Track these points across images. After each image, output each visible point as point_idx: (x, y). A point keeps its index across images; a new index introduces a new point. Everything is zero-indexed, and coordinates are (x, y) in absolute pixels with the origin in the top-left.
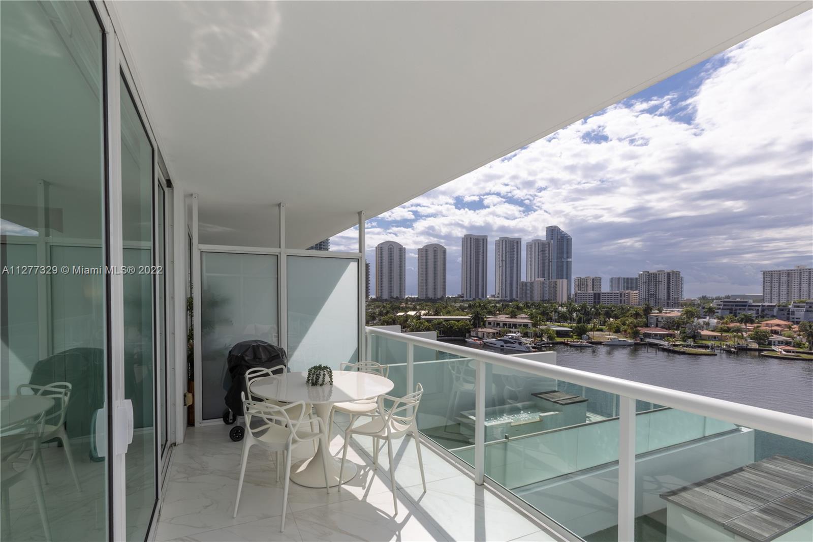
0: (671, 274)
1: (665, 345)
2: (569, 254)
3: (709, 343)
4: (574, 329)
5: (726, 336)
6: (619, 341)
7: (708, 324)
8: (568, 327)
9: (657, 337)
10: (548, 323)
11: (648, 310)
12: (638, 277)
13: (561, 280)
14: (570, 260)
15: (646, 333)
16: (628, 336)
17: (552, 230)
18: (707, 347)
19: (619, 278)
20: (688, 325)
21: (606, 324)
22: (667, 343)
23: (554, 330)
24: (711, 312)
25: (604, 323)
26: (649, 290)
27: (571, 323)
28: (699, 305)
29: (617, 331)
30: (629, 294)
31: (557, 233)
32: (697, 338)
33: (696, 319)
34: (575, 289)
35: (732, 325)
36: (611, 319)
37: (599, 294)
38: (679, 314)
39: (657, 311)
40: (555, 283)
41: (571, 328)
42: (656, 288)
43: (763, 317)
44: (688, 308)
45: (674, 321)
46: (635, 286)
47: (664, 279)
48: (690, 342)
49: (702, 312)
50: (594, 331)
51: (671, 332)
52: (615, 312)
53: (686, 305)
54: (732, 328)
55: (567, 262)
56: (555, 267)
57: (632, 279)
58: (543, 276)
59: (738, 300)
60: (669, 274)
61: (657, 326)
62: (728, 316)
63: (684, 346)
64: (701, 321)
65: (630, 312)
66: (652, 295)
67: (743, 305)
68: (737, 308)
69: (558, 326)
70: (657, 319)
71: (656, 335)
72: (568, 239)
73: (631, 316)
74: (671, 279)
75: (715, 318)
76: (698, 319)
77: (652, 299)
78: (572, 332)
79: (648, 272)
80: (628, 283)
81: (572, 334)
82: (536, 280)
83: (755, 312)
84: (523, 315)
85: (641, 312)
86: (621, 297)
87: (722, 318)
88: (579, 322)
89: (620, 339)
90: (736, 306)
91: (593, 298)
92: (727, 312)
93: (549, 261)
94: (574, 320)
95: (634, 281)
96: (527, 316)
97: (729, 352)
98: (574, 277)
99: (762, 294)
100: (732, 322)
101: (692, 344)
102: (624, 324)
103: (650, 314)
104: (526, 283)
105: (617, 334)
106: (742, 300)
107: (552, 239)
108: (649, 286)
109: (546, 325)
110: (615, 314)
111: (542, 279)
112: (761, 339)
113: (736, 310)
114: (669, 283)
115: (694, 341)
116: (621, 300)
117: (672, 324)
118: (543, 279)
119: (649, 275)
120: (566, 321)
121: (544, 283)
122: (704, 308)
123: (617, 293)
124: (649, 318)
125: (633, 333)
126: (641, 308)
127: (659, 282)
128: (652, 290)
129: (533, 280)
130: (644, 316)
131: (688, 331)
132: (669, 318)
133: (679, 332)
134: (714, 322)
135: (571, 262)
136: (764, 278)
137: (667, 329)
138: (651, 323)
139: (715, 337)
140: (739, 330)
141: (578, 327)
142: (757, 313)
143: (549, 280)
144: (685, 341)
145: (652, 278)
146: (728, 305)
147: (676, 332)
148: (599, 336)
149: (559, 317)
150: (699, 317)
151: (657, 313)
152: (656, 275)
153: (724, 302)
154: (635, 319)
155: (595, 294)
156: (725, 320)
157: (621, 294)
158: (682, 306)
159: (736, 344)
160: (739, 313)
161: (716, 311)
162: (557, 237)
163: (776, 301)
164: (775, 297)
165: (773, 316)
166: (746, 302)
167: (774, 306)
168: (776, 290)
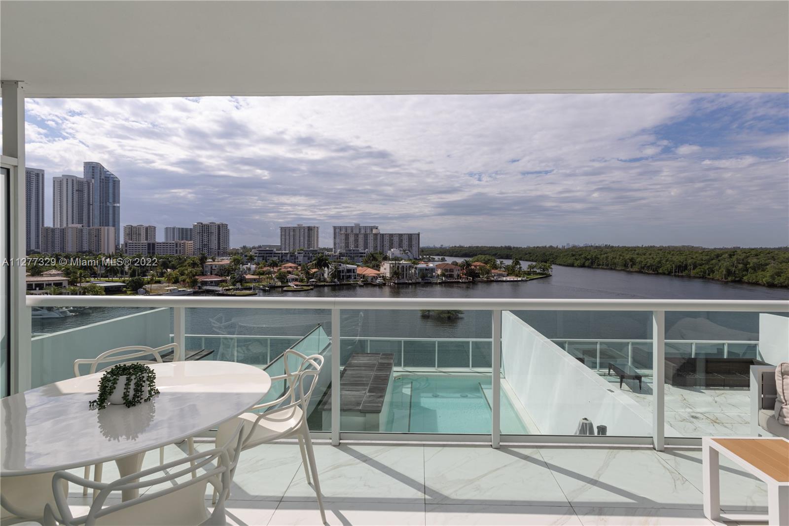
0: (221, 226)
1: (219, 291)
2: (116, 198)
3: (252, 285)
4: (127, 284)
5: (262, 278)
6: (179, 291)
7: (249, 269)
8: (120, 282)
9: (212, 284)
10: (92, 279)
11: (203, 259)
12: (192, 227)
13: (106, 228)
14: (118, 205)
15: (203, 281)
16: (187, 285)
17: (93, 167)
18: (250, 289)
19: (174, 229)
20: (236, 271)
21: (165, 275)
22: (221, 288)
23: (101, 287)
24: (251, 259)
25: (162, 275)
26: (202, 240)
27: (122, 277)
28: (242, 254)
29: (176, 281)
30: (184, 244)
31: (100, 171)
32: (243, 282)
33: (241, 265)
34: (125, 238)
35: (265, 269)
36: (169, 270)
37: (154, 245)
38: (229, 262)
39: (211, 260)
40: (99, 230)
41: (124, 282)
42: (209, 239)
43: (282, 262)
44: (234, 257)
45: (225, 268)
46: (189, 237)
47: (214, 230)
48: (238, 285)
49: (245, 259)
50: (151, 284)
51: (223, 278)
52: (173, 263)
53: (232, 253)
54: (266, 271)
55: (114, 207)
56: (97, 213)
57: (187, 229)
58: (80, 221)
59: (267, 249)
60: (219, 226)
61: (211, 274)
62: (262, 262)
63: (235, 290)
64: (245, 267)
65: (187, 262)
66: (205, 246)
67: (271, 253)
68: (267, 255)
69: (106, 281)
70: (211, 267)
71: (212, 282)
72: (114, 181)
73: (189, 265)
74: (221, 233)
75: (254, 264)
76: (243, 265)
77: (205, 249)
78: (124, 286)
79: (202, 224)
80: (182, 233)
81: (125, 289)
82: (70, 225)
83: (277, 258)
84: (54, 272)
85: (198, 262)
86: (177, 247)
87: (258, 264)
88: (133, 275)
89: (180, 289)
90: (267, 253)
91: (146, 249)
92: (261, 259)
93: (89, 204)
94: (126, 273)
95: (189, 232)
96: (59, 272)
97: (264, 291)
98: (123, 224)
99: (280, 244)
100: (265, 266)
101: (240, 287)
102: (182, 274)
103: (205, 262)
104: (53, 230)
105: (176, 285)
106: (270, 249)
107: (93, 178)
108: (202, 236)
109: (88, 282)
110: (173, 265)
111: (79, 226)
112: (283, 278)
113: (266, 257)
114: (219, 234)
115: (241, 285)
116: (177, 250)
117: (224, 271)
118: (81, 225)
119: (202, 226)
120: (116, 275)
121: (82, 230)
122: (246, 256)
123: (173, 243)
124: (204, 267)
125: (191, 282)
126: (197, 258)
127: (211, 233)
128: (206, 241)
129: (65, 225)
130: (200, 265)
131: (237, 276)
132: (222, 265)
133: (229, 277)
134: (253, 267)
135: (119, 207)
136: (281, 232)
137: (220, 276)
138: (206, 271)
139: (255, 280)
140: (269, 273)
141: (133, 280)
142: (279, 259)
143: (89, 226)
144: (234, 285)
145: (204, 229)
146: (261, 253)
147: (227, 278)
148: (157, 289)
149: (107, 271)
150: (243, 264)
151: (211, 262)
152: (209, 226)
153: (259, 250)
154: (192, 268)
155: (149, 244)
156: (260, 266)
157: (177, 244)
158: (230, 255)
159: (268, 284)
160: (269, 259)
161: (255, 258)
162: (100, 176)
163: (287, 249)
164: (287, 246)
165: (287, 261)
166: (272, 251)
167: (287, 253)
168: (287, 241)
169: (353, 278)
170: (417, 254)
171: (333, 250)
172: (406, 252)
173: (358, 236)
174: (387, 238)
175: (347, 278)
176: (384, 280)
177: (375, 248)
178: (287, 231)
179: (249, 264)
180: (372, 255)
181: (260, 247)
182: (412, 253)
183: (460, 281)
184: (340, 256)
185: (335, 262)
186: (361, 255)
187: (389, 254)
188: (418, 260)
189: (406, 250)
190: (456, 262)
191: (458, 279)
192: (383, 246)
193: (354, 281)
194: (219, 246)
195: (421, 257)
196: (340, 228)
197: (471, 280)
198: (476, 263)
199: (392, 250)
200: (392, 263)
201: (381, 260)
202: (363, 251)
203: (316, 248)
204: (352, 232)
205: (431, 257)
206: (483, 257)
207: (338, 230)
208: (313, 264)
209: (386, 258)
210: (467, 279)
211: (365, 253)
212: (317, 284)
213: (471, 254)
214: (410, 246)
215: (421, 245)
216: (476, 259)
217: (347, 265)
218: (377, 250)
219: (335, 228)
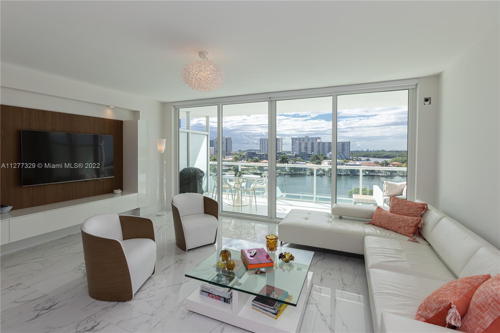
12: (214, 140)
43: (261, 159)
44: (235, 156)
47: (224, 141)
59: (252, 152)
60: (227, 139)
67: (254, 154)
74: (228, 141)
83: (258, 157)
90: (252, 154)
92: (249, 157)
95: (212, 142)
113: (252, 156)
114: (227, 143)
122: (241, 156)
146: (249, 154)
156: (249, 161)
158: (232, 155)
161: (246, 157)
163: (264, 152)
164: (264, 150)
165: (264, 159)
166: (255, 153)
167: (264, 154)
168: (264, 147)
169: (303, 170)
170: (348, 155)
171: (292, 152)
172: (340, 154)
173: (307, 144)
174: (327, 145)
175: (300, 170)
176: (324, 172)
177: (319, 152)
178: (264, 141)
179: (243, 160)
180: (316, 156)
181: (248, 150)
182: (344, 155)
183: (380, 175)
184: (295, 156)
185: (292, 160)
186: (309, 156)
187: (328, 155)
188: (349, 159)
189: (340, 153)
190: (377, 162)
191: (379, 173)
192: (324, 150)
193: (304, 172)
194: (227, 150)
195: (351, 158)
196: (296, 139)
197: (389, 175)
198: (394, 162)
199: (330, 153)
200: (330, 162)
201: (322, 159)
202: (310, 153)
203: (281, 151)
204: (303, 141)
205: (359, 158)
206: (401, 158)
207: (294, 140)
208: (279, 161)
209: (325, 158)
210: (386, 173)
211: (312, 155)
212: (281, 173)
213: (391, 156)
214: (343, 150)
215: (351, 150)
216: (394, 160)
217: (300, 162)
218: (320, 153)
219: (293, 139)
